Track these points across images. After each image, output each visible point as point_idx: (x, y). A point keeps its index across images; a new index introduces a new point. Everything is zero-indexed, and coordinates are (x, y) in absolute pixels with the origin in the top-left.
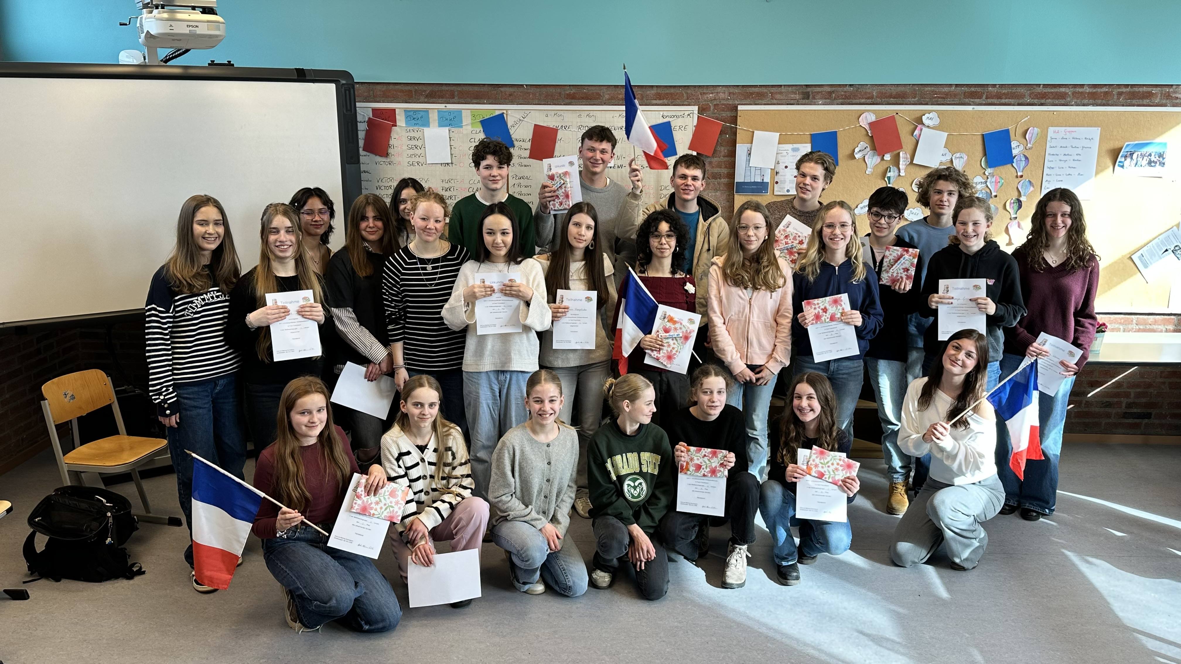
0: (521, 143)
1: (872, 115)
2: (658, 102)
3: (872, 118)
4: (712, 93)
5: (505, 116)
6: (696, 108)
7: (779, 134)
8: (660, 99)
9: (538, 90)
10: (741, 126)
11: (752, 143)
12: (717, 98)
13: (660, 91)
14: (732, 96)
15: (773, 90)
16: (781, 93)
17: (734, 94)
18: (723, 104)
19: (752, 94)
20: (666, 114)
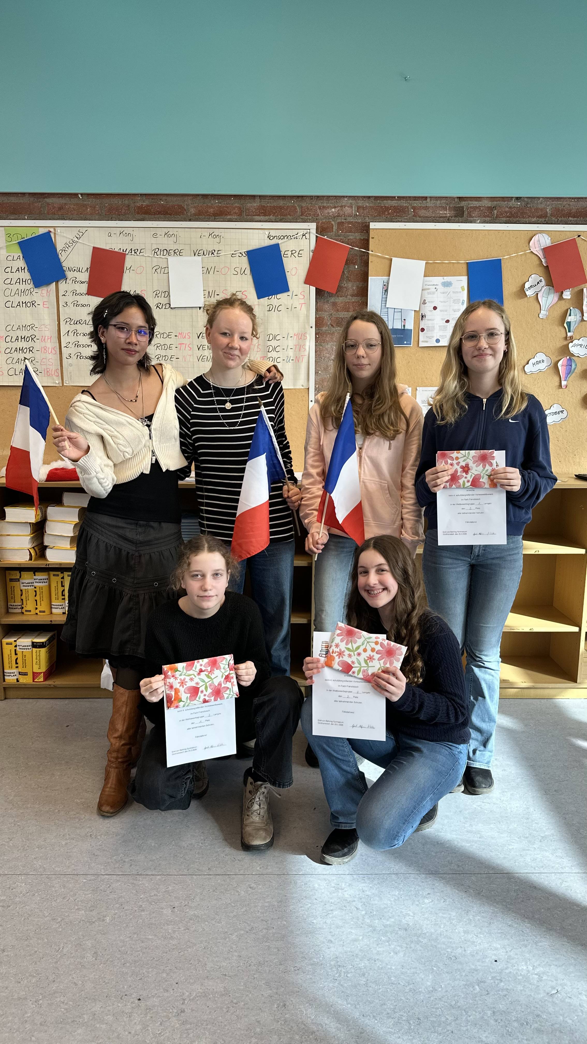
0: (76, 274)
1: (546, 236)
2: (262, 218)
3: (546, 241)
4: (335, 207)
5: (52, 235)
6: (313, 226)
7: (425, 262)
8: (265, 215)
9: (98, 201)
10: (375, 252)
11: (389, 276)
12: (341, 213)
13: (264, 203)
14: (361, 211)
15: (416, 204)
16: (426, 208)
17: (364, 208)
18: (349, 223)
19: (387, 209)
20: (273, 233)
